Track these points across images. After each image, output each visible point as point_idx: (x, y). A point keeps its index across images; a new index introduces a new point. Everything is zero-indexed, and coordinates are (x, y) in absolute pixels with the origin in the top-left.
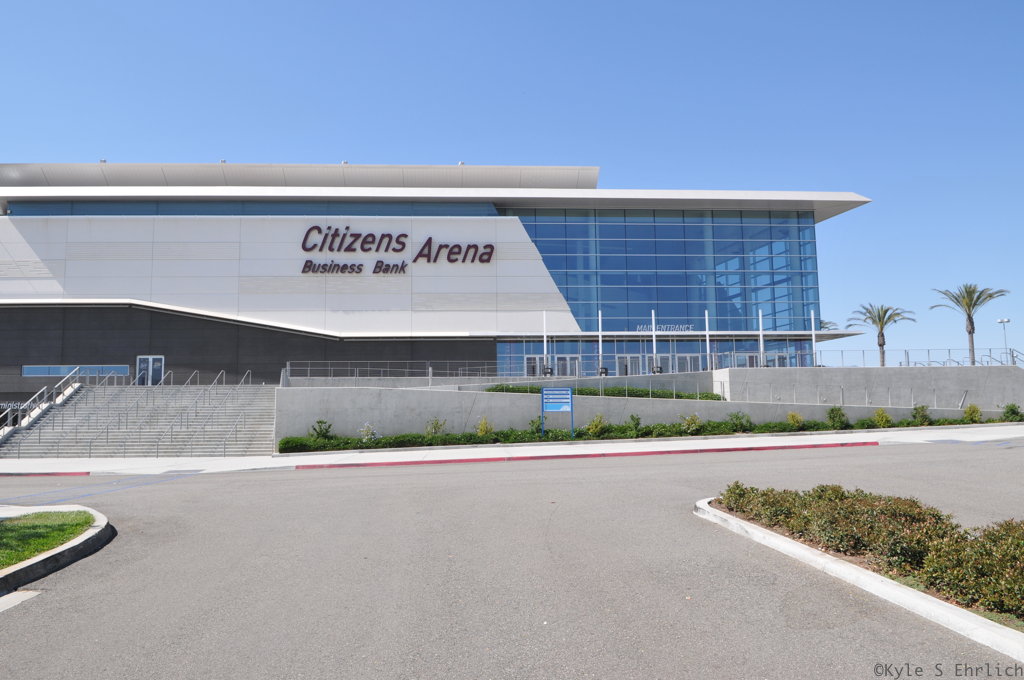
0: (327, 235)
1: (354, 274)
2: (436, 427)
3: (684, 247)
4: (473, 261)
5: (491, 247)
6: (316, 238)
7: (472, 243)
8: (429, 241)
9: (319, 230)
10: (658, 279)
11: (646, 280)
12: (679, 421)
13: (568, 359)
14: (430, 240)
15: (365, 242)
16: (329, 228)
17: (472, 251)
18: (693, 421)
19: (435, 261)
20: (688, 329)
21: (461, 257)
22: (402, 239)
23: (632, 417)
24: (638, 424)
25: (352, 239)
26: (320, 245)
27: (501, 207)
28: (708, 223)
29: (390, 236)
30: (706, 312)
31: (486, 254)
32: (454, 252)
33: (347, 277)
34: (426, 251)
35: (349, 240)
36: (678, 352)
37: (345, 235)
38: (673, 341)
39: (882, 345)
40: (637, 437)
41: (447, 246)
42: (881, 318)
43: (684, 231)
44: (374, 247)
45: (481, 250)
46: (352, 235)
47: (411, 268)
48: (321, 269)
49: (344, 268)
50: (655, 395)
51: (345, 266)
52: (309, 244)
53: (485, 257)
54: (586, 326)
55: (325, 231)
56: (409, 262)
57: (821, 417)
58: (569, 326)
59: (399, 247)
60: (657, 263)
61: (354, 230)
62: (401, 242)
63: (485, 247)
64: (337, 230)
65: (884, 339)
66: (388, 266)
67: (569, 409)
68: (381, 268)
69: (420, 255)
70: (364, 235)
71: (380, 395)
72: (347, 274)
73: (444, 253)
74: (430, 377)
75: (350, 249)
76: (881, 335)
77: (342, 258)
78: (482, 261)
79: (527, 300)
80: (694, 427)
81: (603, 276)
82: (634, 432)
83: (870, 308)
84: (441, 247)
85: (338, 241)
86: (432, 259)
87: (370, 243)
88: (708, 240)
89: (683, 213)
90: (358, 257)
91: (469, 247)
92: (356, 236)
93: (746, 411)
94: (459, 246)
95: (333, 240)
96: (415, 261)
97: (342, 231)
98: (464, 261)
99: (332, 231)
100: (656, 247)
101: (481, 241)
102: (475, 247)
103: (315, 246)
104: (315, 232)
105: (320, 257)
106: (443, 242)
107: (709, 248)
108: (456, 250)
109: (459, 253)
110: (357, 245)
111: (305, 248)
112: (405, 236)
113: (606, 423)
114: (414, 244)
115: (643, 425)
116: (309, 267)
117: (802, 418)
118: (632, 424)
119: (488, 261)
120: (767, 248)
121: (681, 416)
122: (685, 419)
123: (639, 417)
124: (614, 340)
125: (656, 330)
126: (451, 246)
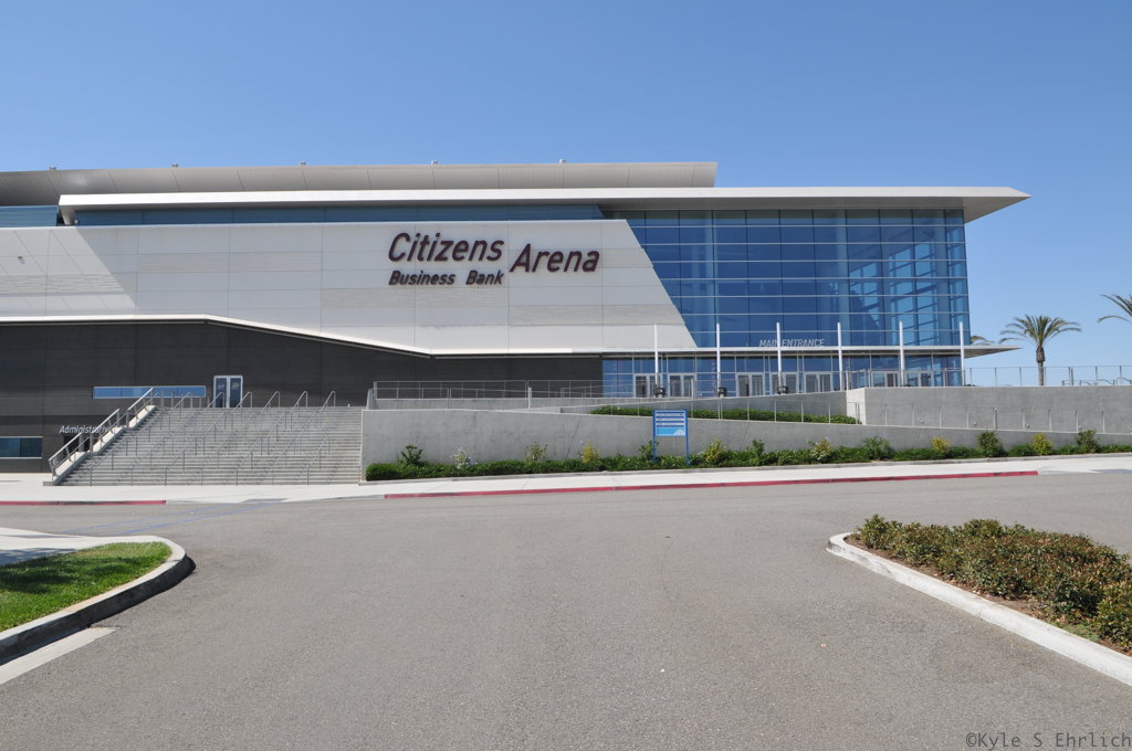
0: (415, 243)
1: (446, 285)
2: (537, 452)
3: (814, 253)
4: (576, 269)
5: (595, 254)
6: (404, 247)
7: (575, 249)
8: (528, 248)
9: (408, 237)
10: (784, 288)
11: (770, 288)
12: (808, 447)
13: (682, 378)
14: (528, 246)
15: (457, 250)
16: (418, 235)
17: (575, 259)
18: (824, 447)
19: (534, 270)
20: (818, 343)
21: (562, 265)
22: (498, 247)
23: (755, 443)
24: (761, 450)
25: (443, 247)
26: (408, 254)
27: (607, 210)
28: (841, 225)
29: (484, 243)
30: (839, 324)
31: (590, 262)
32: (555, 260)
33: (438, 289)
34: (524, 259)
35: (439, 248)
36: (806, 370)
37: (435, 243)
38: (800, 357)
39: (1041, 361)
40: (761, 464)
41: (547, 253)
42: (1042, 329)
43: (814, 233)
44: (467, 255)
45: (585, 257)
46: (443, 243)
47: (508, 278)
48: (409, 280)
49: (434, 279)
50: (780, 418)
51: (436, 277)
52: (397, 253)
53: (590, 265)
54: (703, 340)
55: (413, 238)
56: (505, 271)
57: (970, 443)
58: (684, 342)
59: (494, 255)
60: (782, 270)
61: (445, 236)
62: (496, 249)
63: (590, 254)
64: (426, 237)
65: (1043, 355)
66: (482, 276)
67: (683, 433)
68: (475, 278)
69: (518, 263)
70: (456, 242)
71: (475, 417)
72: (438, 285)
73: (544, 260)
74: (529, 398)
75: (441, 258)
76: (1041, 350)
77: (433, 267)
78: (585, 269)
79: (638, 313)
80: (824, 454)
81: (721, 285)
82: (757, 459)
83: (1025, 319)
84: (541, 254)
85: (428, 249)
86: (531, 270)
87: (462, 251)
88: (842, 243)
89: (813, 214)
90: (449, 267)
91: (572, 254)
92: (448, 244)
93: (885, 436)
94: (560, 254)
95: (422, 247)
96: (512, 270)
97: (432, 238)
98: (566, 270)
99: (422, 239)
100: (781, 252)
101: (585, 246)
102: (579, 254)
103: (403, 255)
104: (403, 240)
105: (409, 267)
106: (544, 249)
107: (843, 252)
108: (557, 258)
109: (561, 261)
110: (449, 253)
111: (392, 257)
112: (501, 243)
113: (725, 449)
114: (511, 252)
115: (767, 451)
116: (397, 278)
117: (949, 443)
118: (754, 451)
119: (593, 269)
120: (908, 251)
121: (810, 442)
122: (814, 445)
123: (762, 442)
125: (781, 346)
126: (551, 253)
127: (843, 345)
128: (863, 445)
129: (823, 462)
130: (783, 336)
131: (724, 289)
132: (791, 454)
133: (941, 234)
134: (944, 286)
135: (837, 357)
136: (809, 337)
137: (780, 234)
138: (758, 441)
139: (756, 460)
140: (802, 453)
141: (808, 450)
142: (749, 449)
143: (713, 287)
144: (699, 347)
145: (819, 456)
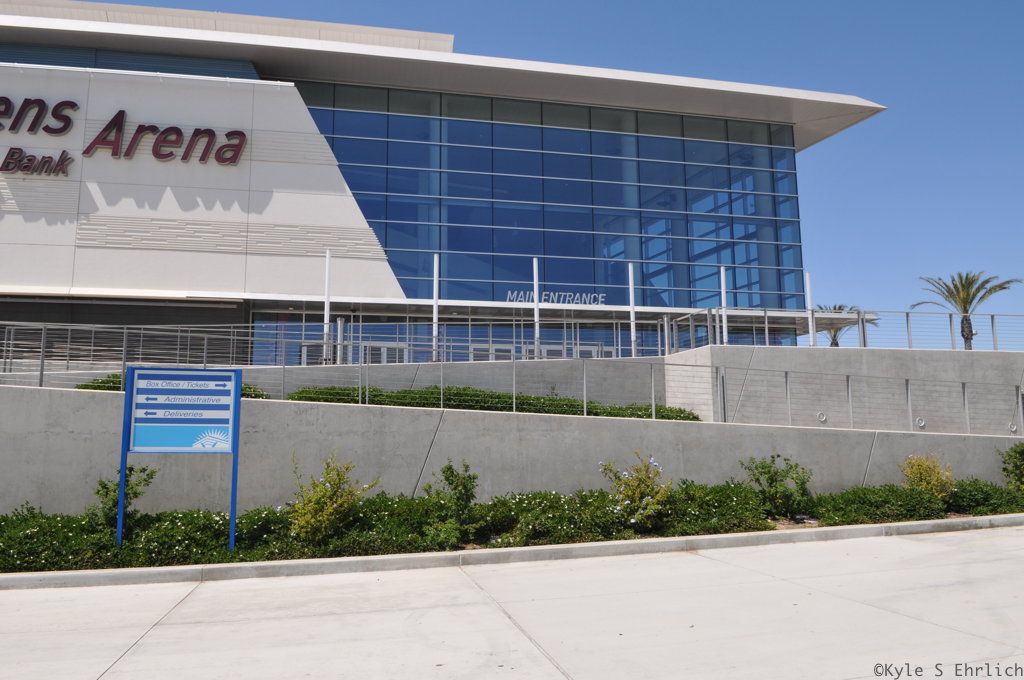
7: (203, 126)
10: (543, 217)
11: (525, 217)
12: (597, 483)
17: (202, 143)
19: (129, 153)
20: (595, 300)
21: (180, 151)
22: (68, 112)
23: (449, 472)
24: (467, 495)
28: (630, 132)
31: (231, 148)
32: (167, 140)
38: (569, 325)
40: (463, 542)
41: (153, 129)
43: (591, 142)
45: (221, 140)
47: (80, 164)
50: (527, 405)
54: (412, 289)
56: (75, 153)
57: (988, 471)
60: (543, 191)
62: (63, 115)
63: (230, 135)
67: (225, 445)
69: (101, 141)
73: (149, 140)
78: (220, 159)
79: (307, 243)
80: (647, 506)
81: (451, 209)
82: (451, 523)
84: (142, 129)
88: (630, 158)
89: (590, 112)
91: (198, 133)
94: (176, 131)
98: (185, 157)
100: (544, 164)
101: (222, 124)
102: (210, 133)
106: (147, 122)
107: (631, 171)
108: (173, 137)
109: (178, 142)
112: (72, 105)
113: (363, 489)
114: (90, 121)
115: (484, 495)
117: (951, 472)
118: (448, 493)
119: (234, 160)
121: (607, 470)
122: (618, 478)
123: (471, 472)
124: (467, 320)
125: (540, 301)
126: (162, 130)
127: (636, 304)
128: (742, 477)
129: (642, 530)
130: (542, 289)
131: (456, 213)
132: (554, 504)
133: (762, 157)
134: (769, 231)
135: (627, 327)
136: (582, 291)
137: (542, 139)
138: (459, 470)
139: (449, 529)
140: (584, 502)
141: (603, 495)
142: (433, 492)
143: (438, 209)
144: (408, 296)
145: (632, 512)
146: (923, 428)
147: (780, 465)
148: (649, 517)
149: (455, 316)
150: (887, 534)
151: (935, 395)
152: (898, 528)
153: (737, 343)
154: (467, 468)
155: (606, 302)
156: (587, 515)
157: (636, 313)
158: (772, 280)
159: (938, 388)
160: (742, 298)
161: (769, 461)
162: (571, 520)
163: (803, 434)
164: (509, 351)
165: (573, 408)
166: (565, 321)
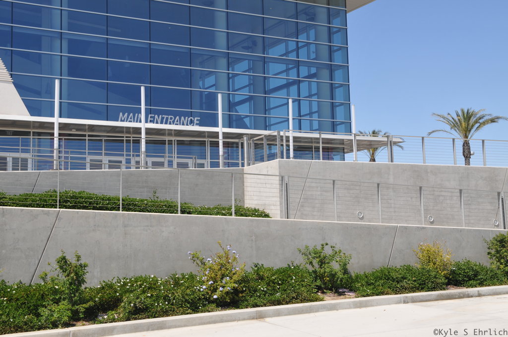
40: (73, 320)
88: (220, 10)
107: (221, 20)
122: (203, 264)
123: (82, 262)
124: (85, 136)
125: (146, 122)
127: (224, 126)
128: (300, 261)
129: (223, 304)
132: (152, 285)
133: (322, 14)
134: (326, 73)
135: (216, 144)
136: (181, 114)
138: (72, 259)
139: (62, 309)
140: (177, 283)
141: (192, 277)
142: (49, 279)
143: (59, 42)
144: (32, 115)
145: (215, 290)
146: (432, 223)
147: (328, 251)
148: (227, 293)
149: (74, 132)
150: (405, 302)
151: (441, 198)
152: (412, 297)
153: (301, 158)
154: (79, 258)
155: (200, 125)
156: (178, 293)
157: (224, 133)
158: (327, 110)
159: (443, 193)
160: (306, 124)
161: (319, 248)
162: (166, 298)
163: (345, 228)
164: (121, 162)
165: (170, 208)
166: (167, 138)
